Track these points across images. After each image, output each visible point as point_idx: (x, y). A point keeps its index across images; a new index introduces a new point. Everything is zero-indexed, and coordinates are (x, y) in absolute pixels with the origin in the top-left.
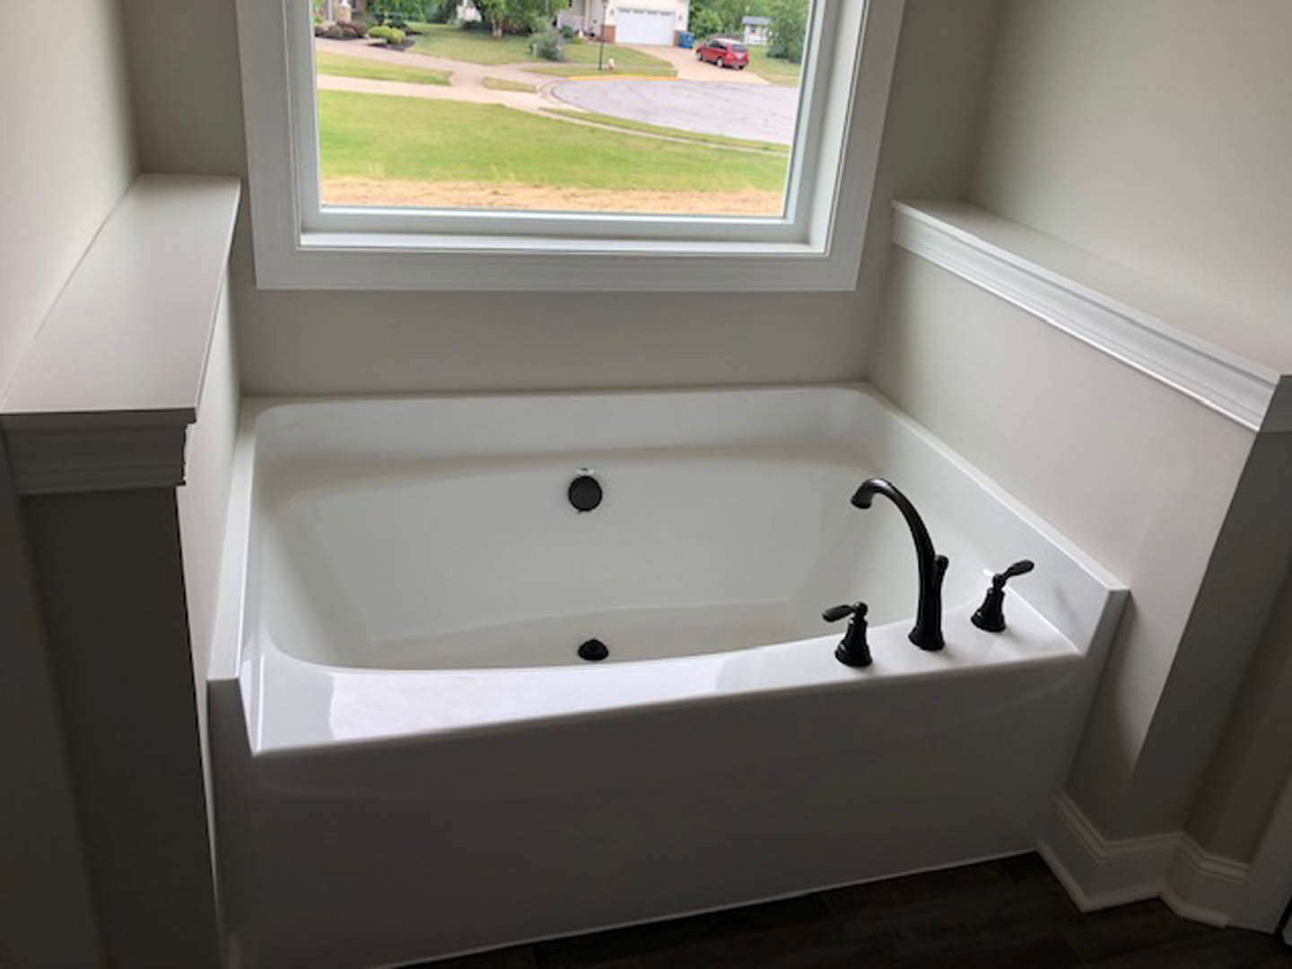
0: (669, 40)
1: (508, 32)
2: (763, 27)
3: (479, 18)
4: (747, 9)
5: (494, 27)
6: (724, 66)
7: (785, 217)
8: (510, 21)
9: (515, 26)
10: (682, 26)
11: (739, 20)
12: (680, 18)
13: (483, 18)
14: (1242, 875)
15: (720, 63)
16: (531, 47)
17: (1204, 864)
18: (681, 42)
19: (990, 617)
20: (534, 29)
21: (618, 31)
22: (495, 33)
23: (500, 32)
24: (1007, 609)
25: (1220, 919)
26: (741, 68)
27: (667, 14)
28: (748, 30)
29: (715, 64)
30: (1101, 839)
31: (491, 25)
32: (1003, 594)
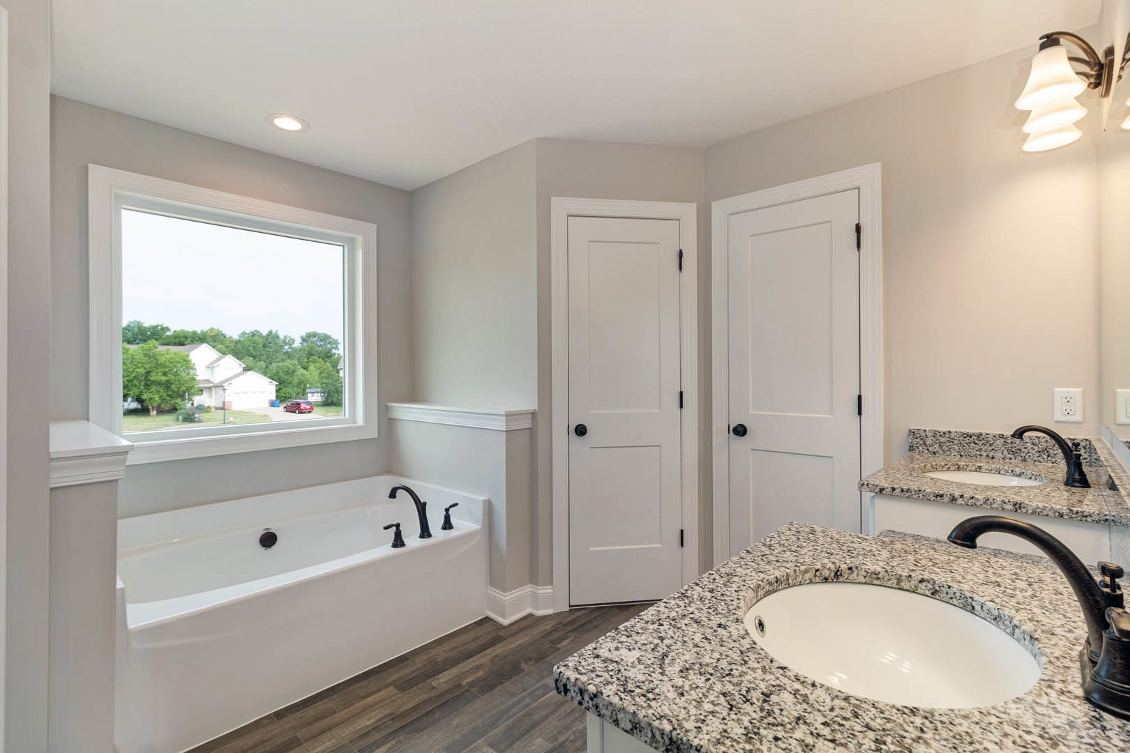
0: (267, 404)
1: (161, 412)
2: (318, 392)
3: (139, 406)
4: (308, 386)
5: (151, 410)
6: (300, 413)
7: (344, 415)
8: (162, 406)
9: (166, 408)
10: (273, 396)
11: (304, 390)
12: (271, 393)
13: (142, 405)
14: (551, 591)
15: (297, 411)
16: (178, 418)
17: (540, 592)
18: (272, 404)
19: (447, 525)
20: (179, 408)
21: (233, 403)
22: (151, 413)
23: (155, 412)
24: (453, 520)
25: (550, 611)
26: (310, 412)
27: (263, 392)
28: (309, 395)
29: (295, 412)
30: (503, 594)
31: (149, 409)
32: (449, 515)
